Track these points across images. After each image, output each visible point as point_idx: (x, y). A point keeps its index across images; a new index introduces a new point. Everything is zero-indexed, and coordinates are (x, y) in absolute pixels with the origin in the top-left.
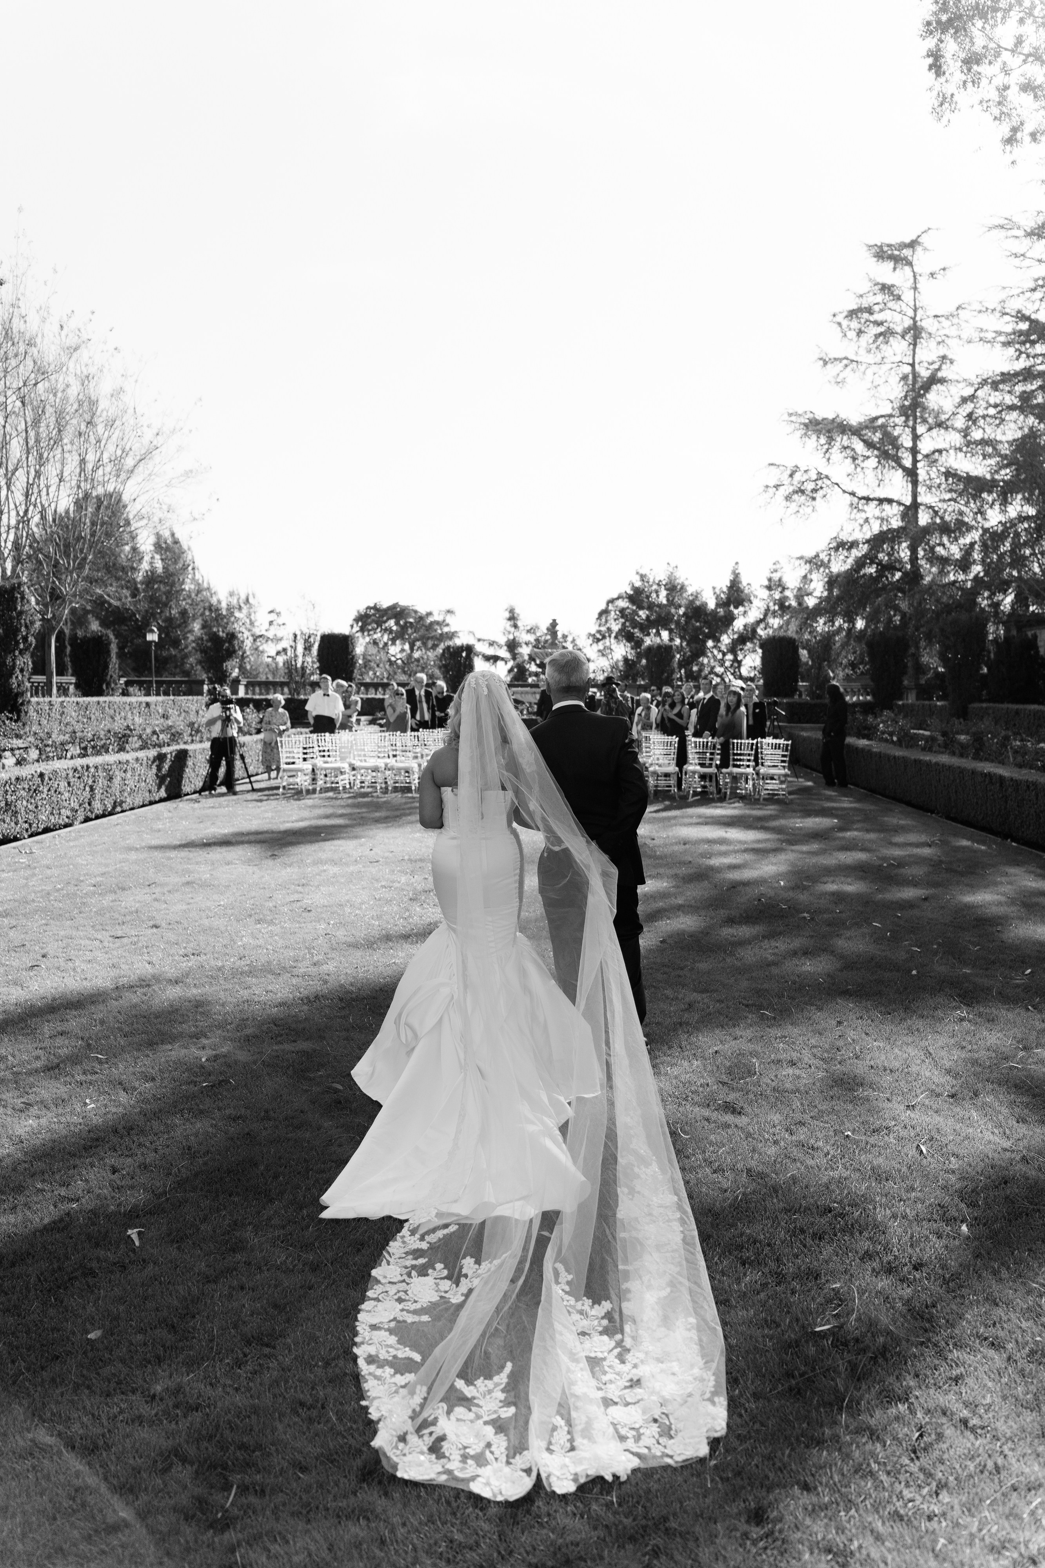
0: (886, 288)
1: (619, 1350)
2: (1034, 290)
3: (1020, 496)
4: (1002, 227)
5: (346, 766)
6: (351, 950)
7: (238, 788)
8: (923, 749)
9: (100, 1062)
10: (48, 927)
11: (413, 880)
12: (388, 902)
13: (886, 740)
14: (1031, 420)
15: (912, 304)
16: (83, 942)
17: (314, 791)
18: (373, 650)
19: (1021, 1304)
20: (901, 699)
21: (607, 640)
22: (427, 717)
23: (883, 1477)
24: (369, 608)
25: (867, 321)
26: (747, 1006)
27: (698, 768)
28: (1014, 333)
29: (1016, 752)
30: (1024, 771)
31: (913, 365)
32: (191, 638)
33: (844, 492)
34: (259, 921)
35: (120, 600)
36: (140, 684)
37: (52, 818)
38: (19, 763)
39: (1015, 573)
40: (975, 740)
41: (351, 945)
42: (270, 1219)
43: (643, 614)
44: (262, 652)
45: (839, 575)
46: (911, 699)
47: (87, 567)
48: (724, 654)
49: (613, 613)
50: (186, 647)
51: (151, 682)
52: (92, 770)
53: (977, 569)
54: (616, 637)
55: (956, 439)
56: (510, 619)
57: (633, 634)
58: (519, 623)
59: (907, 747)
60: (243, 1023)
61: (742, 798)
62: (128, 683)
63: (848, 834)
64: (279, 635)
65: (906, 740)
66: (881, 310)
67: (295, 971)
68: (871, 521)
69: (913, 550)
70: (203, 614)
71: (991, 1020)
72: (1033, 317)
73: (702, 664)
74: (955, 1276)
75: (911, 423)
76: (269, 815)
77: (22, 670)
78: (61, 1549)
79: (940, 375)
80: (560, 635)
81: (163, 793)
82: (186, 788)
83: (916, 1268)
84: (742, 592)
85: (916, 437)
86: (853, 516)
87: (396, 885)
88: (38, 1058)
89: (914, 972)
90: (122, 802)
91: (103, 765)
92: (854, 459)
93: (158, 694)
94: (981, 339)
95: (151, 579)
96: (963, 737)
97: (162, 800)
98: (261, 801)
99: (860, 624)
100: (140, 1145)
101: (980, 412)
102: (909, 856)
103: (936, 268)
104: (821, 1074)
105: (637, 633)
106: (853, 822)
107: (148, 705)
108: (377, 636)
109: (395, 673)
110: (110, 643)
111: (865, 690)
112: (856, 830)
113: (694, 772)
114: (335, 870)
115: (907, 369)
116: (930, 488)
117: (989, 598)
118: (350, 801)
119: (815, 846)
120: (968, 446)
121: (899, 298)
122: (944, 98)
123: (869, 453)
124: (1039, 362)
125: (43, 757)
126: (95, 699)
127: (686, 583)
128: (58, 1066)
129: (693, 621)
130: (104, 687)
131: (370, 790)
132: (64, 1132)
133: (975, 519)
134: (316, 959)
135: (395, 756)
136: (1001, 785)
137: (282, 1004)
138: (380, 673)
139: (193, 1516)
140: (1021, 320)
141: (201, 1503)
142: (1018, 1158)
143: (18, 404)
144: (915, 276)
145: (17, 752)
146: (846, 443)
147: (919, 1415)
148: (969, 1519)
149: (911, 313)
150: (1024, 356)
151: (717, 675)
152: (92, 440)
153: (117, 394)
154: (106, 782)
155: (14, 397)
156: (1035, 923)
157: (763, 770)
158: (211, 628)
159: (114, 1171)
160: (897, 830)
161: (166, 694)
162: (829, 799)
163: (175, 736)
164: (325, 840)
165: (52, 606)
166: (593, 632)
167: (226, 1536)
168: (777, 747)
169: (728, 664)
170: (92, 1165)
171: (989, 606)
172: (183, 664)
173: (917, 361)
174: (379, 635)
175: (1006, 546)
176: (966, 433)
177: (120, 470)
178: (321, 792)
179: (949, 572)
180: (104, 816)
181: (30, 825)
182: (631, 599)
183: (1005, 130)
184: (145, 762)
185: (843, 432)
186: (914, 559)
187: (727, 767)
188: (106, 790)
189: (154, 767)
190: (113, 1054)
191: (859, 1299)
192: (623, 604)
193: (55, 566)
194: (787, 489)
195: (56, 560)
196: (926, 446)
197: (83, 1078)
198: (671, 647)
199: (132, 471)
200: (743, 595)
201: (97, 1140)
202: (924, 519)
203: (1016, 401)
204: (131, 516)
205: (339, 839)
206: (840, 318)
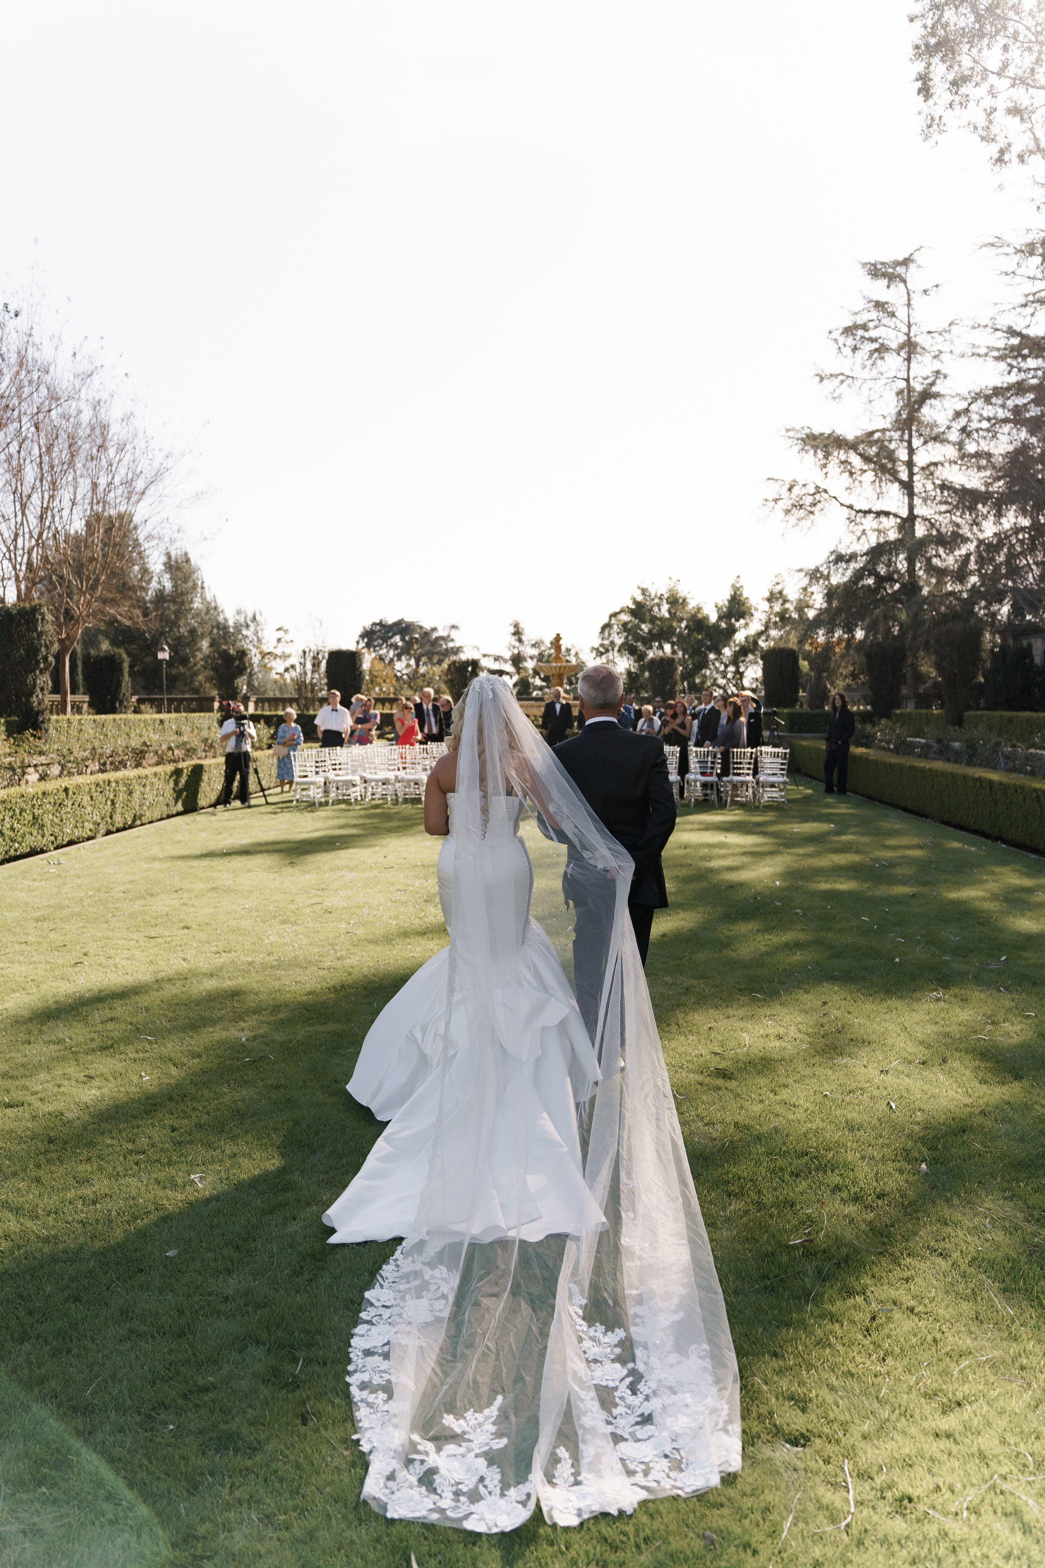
0: (879, 305)
1: (630, 1379)
2: (1025, 306)
3: (1014, 507)
4: (993, 245)
5: (356, 779)
6: (371, 946)
7: (253, 802)
8: (919, 756)
9: (150, 1042)
10: (85, 930)
11: (426, 884)
12: (404, 903)
13: (884, 748)
14: (1024, 434)
15: (906, 320)
16: (120, 942)
17: (326, 804)
18: (379, 666)
19: (967, 1223)
20: (899, 707)
21: (610, 654)
22: (435, 730)
23: (839, 1347)
24: (374, 624)
25: (862, 337)
26: (740, 990)
27: (699, 777)
28: (1005, 349)
29: (1007, 757)
30: (1014, 775)
31: (907, 380)
32: (200, 656)
33: (842, 504)
34: (284, 922)
35: (131, 618)
36: (152, 702)
37: (76, 831)
38: (43, 778)
39: (1010, 584)
40: (968, 747)
41: (370, 942)
42: (314, 1166)
43: (645, 627)
44: (271, 669)
45: (838, 586)
46: (910, 708)
47: (100, 588)
48: (726, 666)
49: (615, 627)
50: (195, 665)
51: (162, 699)
52: (113, 785)
53: (974, 579)
54: (619, 651)
55: (951, 452)
56: (514, 634)
57: (636, 647)
58: (524, 638)
59: (904, 754)
60: (276, 1008)
61: (742, 805)
62: (139, 701)
63: (844, 838)
64: (287, 652)
65: (904, 748)
66: (876, 327)
67: (321, 965)
68: (869, 533)
69: (911, 561)
70: (211, 632)
71: (965, 1000)
72: (1024, 332)
73: (705, 676)
74: (912, 1203)
75: (906, 437)
76: (285, 826)
77: (42, 689)
78: (163, 1403)
79: (934, 389)
80: (563, 648)
81: (180, 807)
82: (202, 801)
83: (878, 1197)
84: (743, 604)
85: (911, 451)
86: (851, 528)
87: (411, 888)
88: (92, 1040)
89: (897, 960)
90: (141, 815)
91: (123, 779)
92: (851, 474)
93: (169, 712)
94: (973, 354)
95: (161, 597)
96: (957, 744)
97: (179, 814)
98: (275, 813)
99: (859, 634)
100: (194, 1109)
101: (974, 425)
102: (902, 857)
103: (928, 285)
104: (804, 1046)
105: (640, 646)
106: (849, 827)
107: (162, 722)
108: (383, 651)
109: (402, 689)
110: (122, 662)
111: (865, 699)
112: (852, 833)
113: (696, 781)
114: (352, 875)
115: (903, 384)
116: (925, 500)
117: (985, 607)
118: (362, 812)
119: (811, 849)
120: (962, 459)
121: (893, 315)
122: (932, 119)
123: (865, 467)
124: (1030, 376)
125: (65, 771)
126: (111, 717)
127: (688, 596)
128: (112, 1046)
129: (695, 634)
130: (117, 705)
131: (380, 802)
132: (125, 1099)
133: (971, 530)
134: (339, 954)
135: (404, 768)
136: (991, 789)
137: (310, 993)
138: (387, 689)
139: (269, 1381)
140: (1013, 336)
141: (275, 1372)
142: (977, 1112)
143: (33, 429)
144: (908, 294)
145: (40, 769)
146: (843, 457)
147: (874, 1305)
148: (909, 1377)
149: (905, 330)
150: (1015, 370)
151: (719, 687)
152: (104, 462)
153: (127, 419)
154: (126, 797)
155: (29, 424)
156: (1015, 916)
157: (762, 778)
158: (219, 646)
159: (173, 1129)
160: (891, 833)
161: (177, 711)
162: (828, 806)
163: (190, 752)
164: (339, 849)
165: (66, 626)
166: (596, 646)
167: (297, 1393)
168: (776, 755)
169: (730, 676)
170: (153, 1125)
171: (985, 615)
172: (192, 681)
173: (911, 377)
174: (385, 651)
175: (1001, 558)
176: (960, 445)
177: (130, 493)
178: (333, 804)
179: (946, 583)
180: (124, 829)
181: (56, 838)
182: (632, 613)
183: (993, 150)
184: (162, 777)
185: (839, 447)
186: (911, 570)
187: (728, 775)
188: (127, 804)
189: (172, 782)
190: (160, 1034)
191: (829, 1221)
192: (625, 617)
193: (68, 587)
194: (785, 503)
195: (69, 581)
196: (921, 459)
197: (136, 1056)
198: (673, 659)
199: (143, 493)
200: (744, 608)
201: (155, 1105)
202: (920, 531)
203: (1009, 415)
204: (141, 538)
205: (353, 847)
206: (836, 335)
